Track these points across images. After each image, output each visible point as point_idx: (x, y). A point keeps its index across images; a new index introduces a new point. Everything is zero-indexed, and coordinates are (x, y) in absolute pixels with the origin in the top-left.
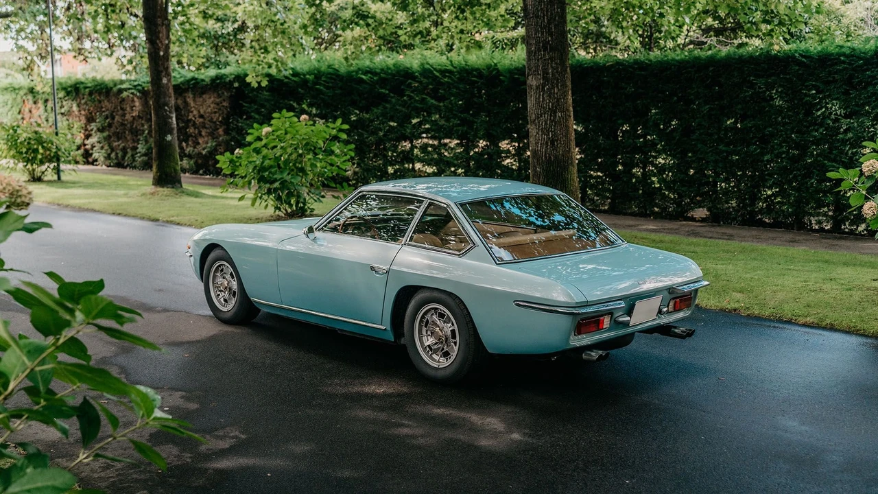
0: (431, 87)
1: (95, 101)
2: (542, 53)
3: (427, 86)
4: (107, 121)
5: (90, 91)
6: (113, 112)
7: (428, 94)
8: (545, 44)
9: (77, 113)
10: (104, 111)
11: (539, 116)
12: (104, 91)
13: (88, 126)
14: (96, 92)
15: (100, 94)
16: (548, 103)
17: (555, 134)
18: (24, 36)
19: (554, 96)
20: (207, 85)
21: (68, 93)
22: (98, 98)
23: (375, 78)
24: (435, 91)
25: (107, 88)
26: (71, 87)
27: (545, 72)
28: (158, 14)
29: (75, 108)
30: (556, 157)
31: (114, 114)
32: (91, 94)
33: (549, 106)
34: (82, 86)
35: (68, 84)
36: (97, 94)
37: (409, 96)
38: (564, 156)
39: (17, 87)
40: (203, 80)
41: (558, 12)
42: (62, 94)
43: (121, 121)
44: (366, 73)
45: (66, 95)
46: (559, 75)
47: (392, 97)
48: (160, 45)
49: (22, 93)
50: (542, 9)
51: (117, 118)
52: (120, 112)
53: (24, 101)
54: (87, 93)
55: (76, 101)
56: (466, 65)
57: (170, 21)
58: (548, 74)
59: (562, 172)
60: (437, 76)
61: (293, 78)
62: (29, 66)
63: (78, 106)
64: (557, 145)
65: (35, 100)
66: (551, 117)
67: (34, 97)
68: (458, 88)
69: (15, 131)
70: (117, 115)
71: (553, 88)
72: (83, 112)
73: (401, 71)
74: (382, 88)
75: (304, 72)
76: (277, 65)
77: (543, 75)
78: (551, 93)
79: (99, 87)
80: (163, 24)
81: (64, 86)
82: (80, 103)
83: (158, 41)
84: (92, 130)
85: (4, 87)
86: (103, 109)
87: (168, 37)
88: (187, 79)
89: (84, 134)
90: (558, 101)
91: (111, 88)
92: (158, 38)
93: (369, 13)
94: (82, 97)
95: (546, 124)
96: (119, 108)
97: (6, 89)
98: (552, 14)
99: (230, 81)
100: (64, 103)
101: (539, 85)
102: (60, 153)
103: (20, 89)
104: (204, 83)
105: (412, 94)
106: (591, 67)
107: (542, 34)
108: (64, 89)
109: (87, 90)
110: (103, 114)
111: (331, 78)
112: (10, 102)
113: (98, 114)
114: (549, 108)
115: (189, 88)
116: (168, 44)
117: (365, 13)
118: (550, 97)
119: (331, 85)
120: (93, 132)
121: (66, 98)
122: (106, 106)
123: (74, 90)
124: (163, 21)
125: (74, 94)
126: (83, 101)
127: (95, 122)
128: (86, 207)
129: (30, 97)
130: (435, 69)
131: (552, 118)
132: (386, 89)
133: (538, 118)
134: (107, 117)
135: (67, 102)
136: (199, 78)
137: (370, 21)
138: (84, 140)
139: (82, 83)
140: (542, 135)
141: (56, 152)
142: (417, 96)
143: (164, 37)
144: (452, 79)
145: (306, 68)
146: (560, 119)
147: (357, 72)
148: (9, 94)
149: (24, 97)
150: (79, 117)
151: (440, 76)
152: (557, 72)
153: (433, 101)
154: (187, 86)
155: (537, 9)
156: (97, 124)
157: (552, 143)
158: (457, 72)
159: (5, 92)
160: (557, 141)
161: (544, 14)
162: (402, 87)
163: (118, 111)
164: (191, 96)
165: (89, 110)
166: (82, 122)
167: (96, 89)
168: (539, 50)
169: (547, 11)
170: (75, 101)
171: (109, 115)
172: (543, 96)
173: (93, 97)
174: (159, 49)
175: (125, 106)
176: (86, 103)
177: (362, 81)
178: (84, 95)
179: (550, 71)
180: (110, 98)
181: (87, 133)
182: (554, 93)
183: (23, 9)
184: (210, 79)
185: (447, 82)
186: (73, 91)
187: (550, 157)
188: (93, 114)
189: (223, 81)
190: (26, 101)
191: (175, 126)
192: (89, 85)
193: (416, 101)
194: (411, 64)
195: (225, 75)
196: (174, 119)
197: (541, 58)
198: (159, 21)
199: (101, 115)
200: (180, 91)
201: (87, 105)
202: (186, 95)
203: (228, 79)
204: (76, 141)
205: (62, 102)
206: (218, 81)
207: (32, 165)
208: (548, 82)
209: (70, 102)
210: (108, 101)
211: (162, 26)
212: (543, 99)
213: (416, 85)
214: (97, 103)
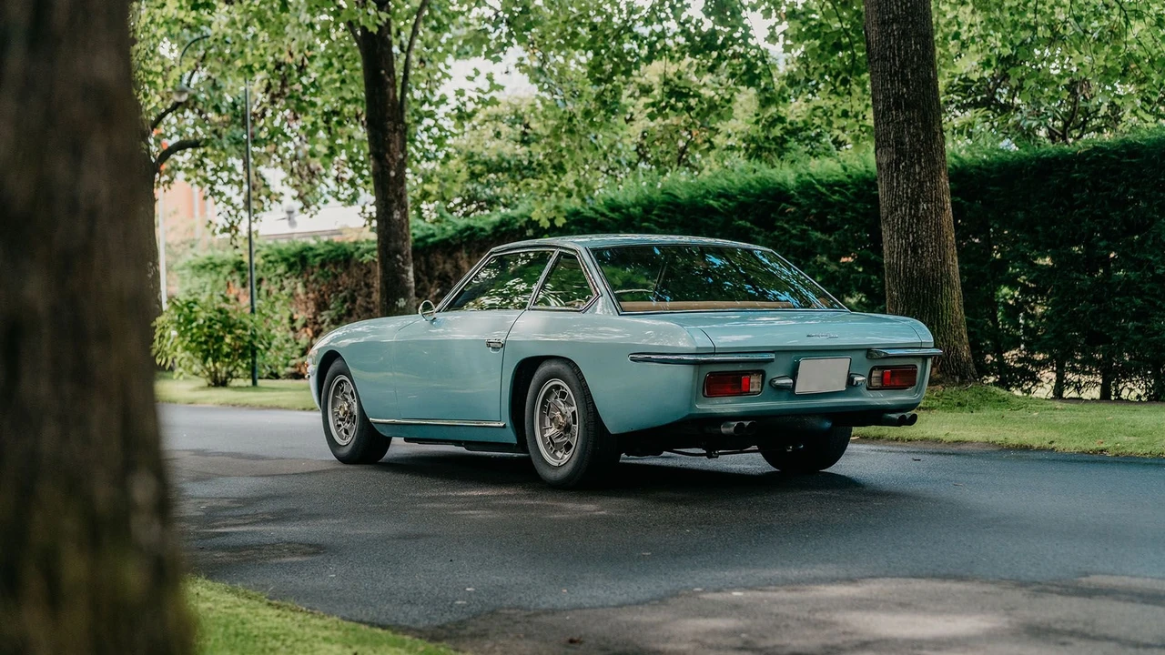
0: (814, 211)
1: (328, 276)
2: (894, 113)
3: (809, 210)
4: (345, 306)
5: (322, 260)
6: (354, 291)
7: (810, 223)
8: (898, 97)
9: (302, 297)
10: (341, 292)
11: (893, 210)
12: (342, 258)
13: (318, 317)
14: (330, 262)
15: (336, 264)
16: (905, 189)
17: (918, 238)
18: (226, 180)
19: (914, 178)
20: (488, 237)
21: (291, 267)
22: (333, 270)
23: (730, 204)
24: (821, 217)
25: (346, 254)
26: (294, 256)
27: (899, 141)
28: (388, 115)
29: (300, 290)
30: (922, 272)
31: (356, 294)
32: (323, 265)
33: (907, 193)
34: (310, 254)
35: (291, 252)
36: (331, 265)
37: (783, 229)
38: (933, 270)
39: (218, 261)
40: (482, 230)
41: (916, 50)
42: (281, 268)
43: (364, 304)
44: (719, 196)
45: (287, 269)
46: (922, 146)
47: (758, 234)
48: (390, 160)
49: (226, 270)
50: (890, 47)
51: (360, 300)
52: (365, 290)
53: (228, 285)
54: (317, 264)
55: (302, 277)
56: (867, 171)
57: (407, 126)
58: (903, 144)
59: (931, 296)
60: (822, 194)
61: (611, 215)
62: (232, 225)
63: (305, 286)
64: (923, 253)
65: (243, 281)
66: (910, 209)
67: (243, 276)
68: (854, 210)
69: (191, 309)
70: (360, 295)
71: (913, 165)
72: (311, 295)
73: (770, 189)
74: (741, 219)
75: (629, 204)
76: (579, 191)
77: (896, 146)
78: (909, 174)
79: (334, 254)
80: (395, 130)
81: (286, 256)
82: (308, 281)
83: (387, 156)
84: (323, 322)
85: (202, 264)
86: (340, 288)
87: (403, 149)
88: (459, 228)
89: (312, 329)
90: (921, 185)
91: (352, 253)
92: (388, 150)
93: (690, 90)
94: (310, 271)
95: (904, 221)
96: (363, 283)
97: (203, 267)
98: (906, 53)
99: (520, 226)
100: (285, 282)
101: (891, 163)
102: (256, 343)
103: (222, 265)
104: (483, 233)
105: (786, 226)
106: (1056, 158)
107: (893, 82)
108: (285, 260)
109: (318, 259)
110: (341, 295)
111: (668, 210)
112: (208, 288)
113: (332, 295)
114: (907, 197)
115: (462, 243)
116: (403, 159)
117: (684, 91)
118: (908, 180)
119: (666, 220)
120: (326, 324)
121: (287, 275)
122: (344, 283)
123: (298, 261)
124: (395, 125)
125: (299, 268)
126: (312, 278)
127: (329, 309)
128: (269, 405)
129: (237, 277)
130: (819, 182)
131: (913, 212)
132: (747, 220)
133: (892, 213)
134: (345, 301)
135: (289, 280)
136: (476, 225)
137: (693, 102)
138: (312, 339)
139: (311, 249)
140: (898, 239)
141: (250, 342)
142: (795, 229)
143: (397, 149)
144: (846, 196)
145: (631, 198)
146: (925, 213)
147: (704, 197)
148: (207, 274)
149: (229, 278)
150: (306, 303)
151: (828, 193)
152: (918, 140)
153: (818, 234)
154: (458, 241)
155: (884, 46)
156: (331, 312)
157: (914, 250)
158: (853, 184)
159: (202, 271)
160: (922, 247)
161: (894, 54)
162: (772, 215)
163: (361, 289)
164: (465, 255)
165: (320, 291)
166: (310, 310)
167: (331, 256)
168: (889, 109)
169: (899, 49)
170: (300, 279)
171: (348, 296)
172: (897, 179)
173: (326, 269)
174: (389, 168)
175: (371, 281)
176: (316, 281)
177: (711, 208)
178: (313, 267)
179: (907, 139)
180: (350, 269)
181: (316, 327)
182: (915, 174)
183: (219, 132)
184: (491, 227)
185: (839, 202)
186: (298, 263)
187: (912, 273)
188: (326, 297)
189: (510, 227)
190: (231, 284)
191: (413, 285)
192: (321, 251)
193: (792, 236)
194: (785, 177)
195: (514, 218)
196: (411, 274)
197: (892, 121)
198: (390, 125)
199: (336, 297)
200: (449, 250)
201: (318, 283)
202: (459, 254)
203: (518, 224)
204: (300, 342)
205: (282, 281)
206: (504, 229)
207: (214, 362)
208: (905, 157)
209: (294, 280)
210: (348, 275)
211: (395, 132)
212: (898, 183)
213: (792, 210)
214: (330, 278)
